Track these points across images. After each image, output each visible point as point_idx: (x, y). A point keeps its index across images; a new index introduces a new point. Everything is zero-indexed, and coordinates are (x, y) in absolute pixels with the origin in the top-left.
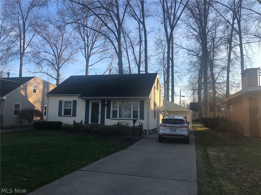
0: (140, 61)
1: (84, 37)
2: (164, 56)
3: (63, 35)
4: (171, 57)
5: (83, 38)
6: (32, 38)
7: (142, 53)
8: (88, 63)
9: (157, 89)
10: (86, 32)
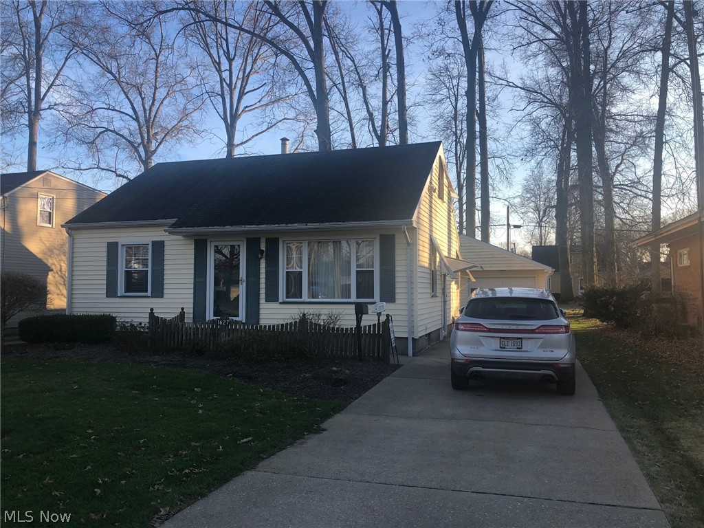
0: (384, 125)
1: (219, 58)
2: (455, 109)
3: (158, 57)
4: (478, 109)
5: (216, 61)
6: (65, 63)
7: (389, 101)
8: (233, 137)
9: (441, 197)
10: (225, 46)
